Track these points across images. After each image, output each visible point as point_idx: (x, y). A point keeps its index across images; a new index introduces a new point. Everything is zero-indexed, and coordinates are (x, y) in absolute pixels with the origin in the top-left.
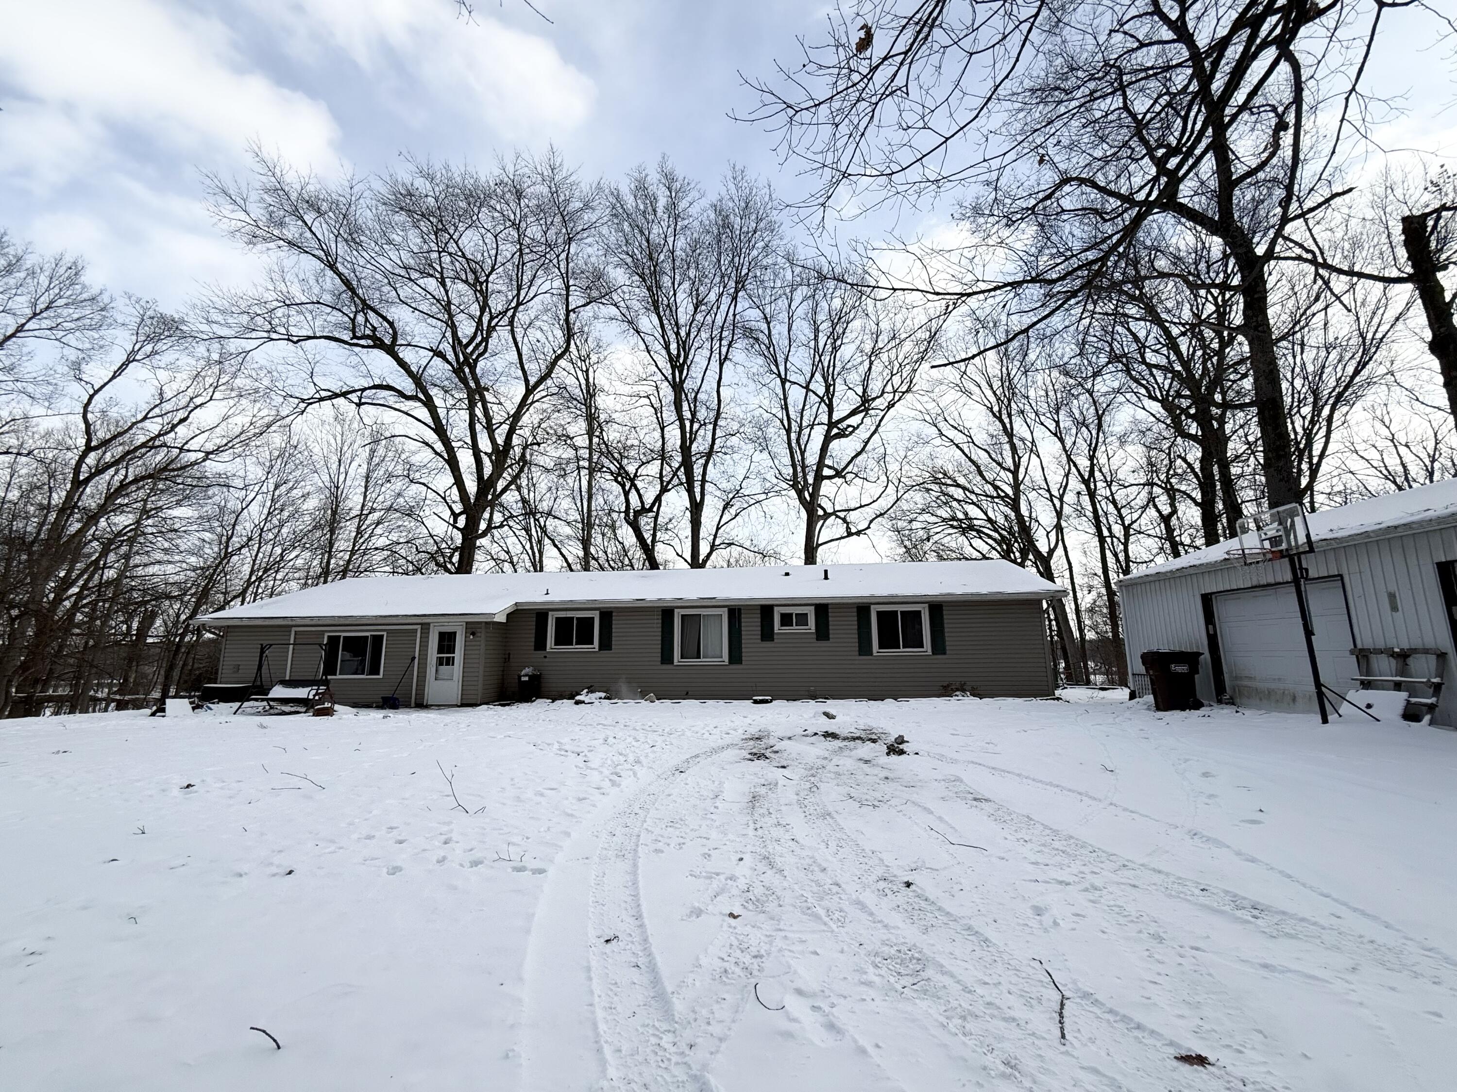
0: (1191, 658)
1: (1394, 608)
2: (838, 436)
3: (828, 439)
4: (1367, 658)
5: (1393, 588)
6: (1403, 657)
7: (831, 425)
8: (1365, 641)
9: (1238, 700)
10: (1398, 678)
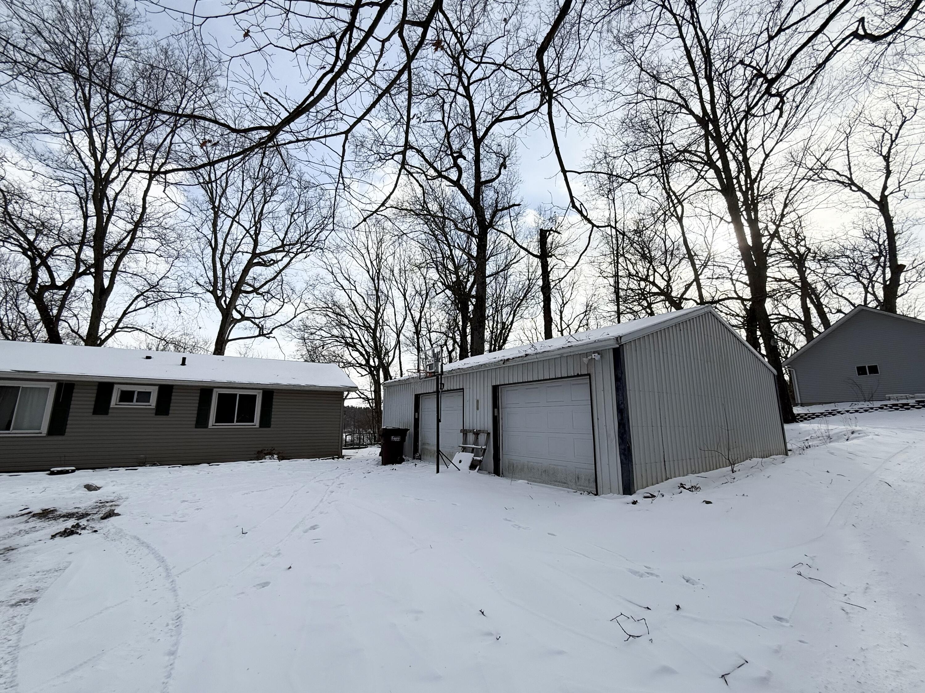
0: (402, 432)
1: (478, 409)
2: (259, 264)
3: (250, 265)
4: (466, 434)
5: (478, 398)
6: (477, 434)
7: (255, 255)
8: (467, 427)
9: (422, 457)
10: (474, 446)
